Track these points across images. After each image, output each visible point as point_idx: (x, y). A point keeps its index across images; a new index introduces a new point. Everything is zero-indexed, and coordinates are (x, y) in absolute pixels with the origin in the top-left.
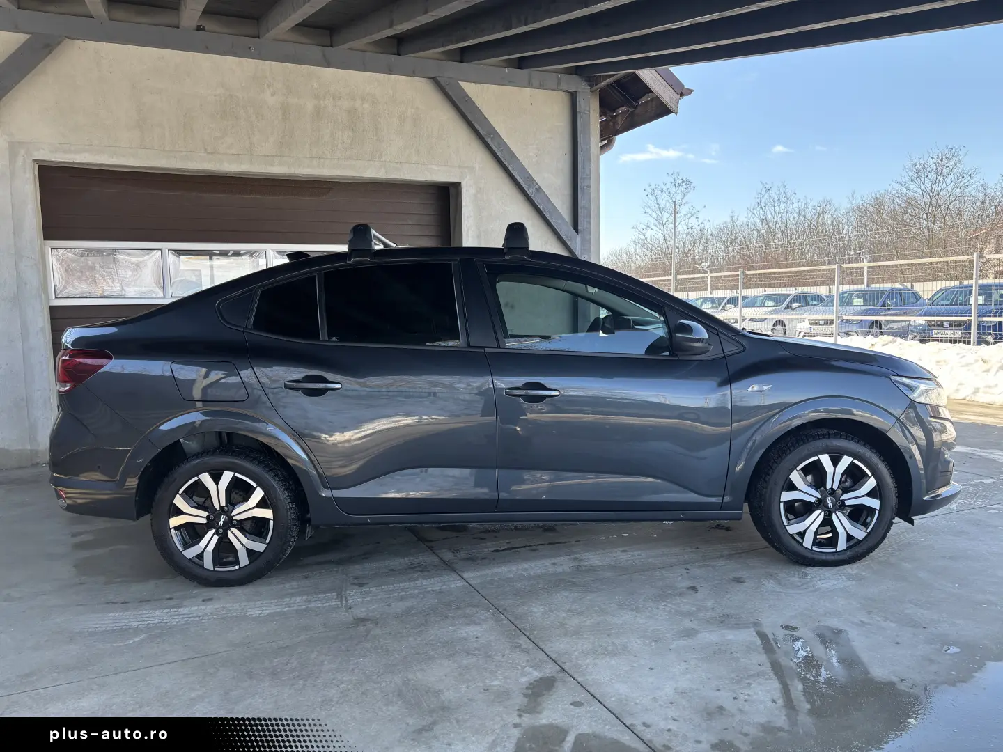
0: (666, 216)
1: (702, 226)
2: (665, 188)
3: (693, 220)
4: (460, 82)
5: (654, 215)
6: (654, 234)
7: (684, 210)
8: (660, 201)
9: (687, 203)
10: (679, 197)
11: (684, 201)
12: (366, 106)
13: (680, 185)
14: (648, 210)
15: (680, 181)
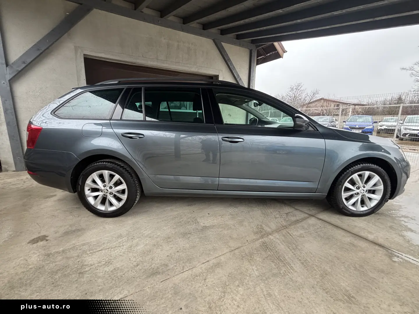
4: (221, 42)
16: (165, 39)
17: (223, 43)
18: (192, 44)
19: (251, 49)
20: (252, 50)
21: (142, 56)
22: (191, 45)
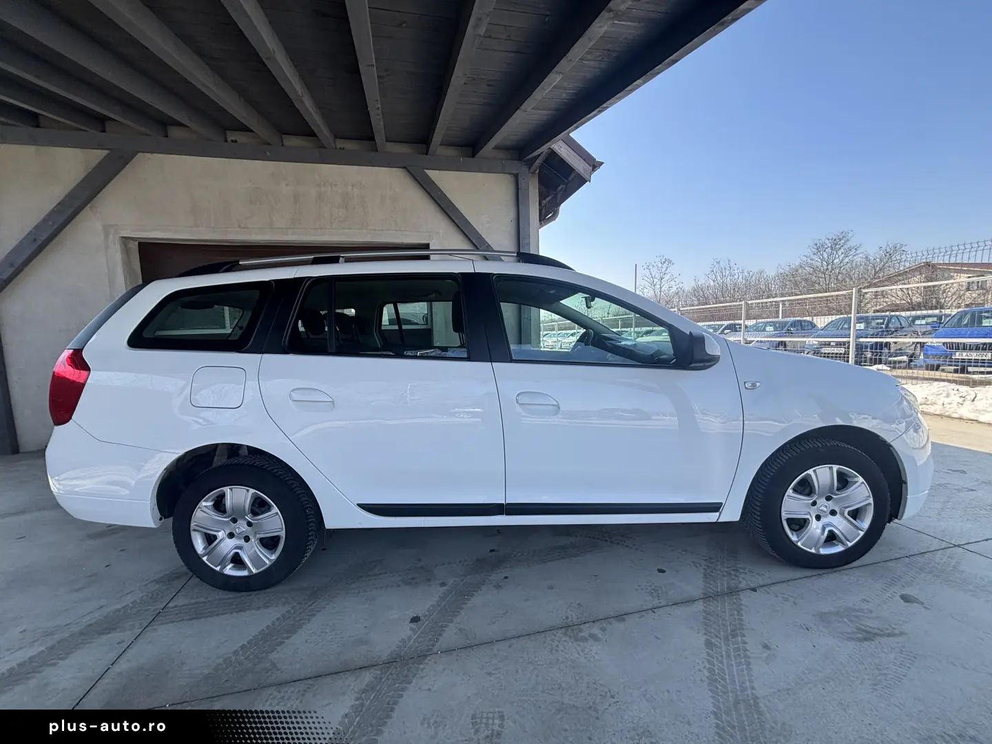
1: (678, 287)
2: (655, 265)
3: (673, 283)
4: (425, 171)
7: (667, 277)
10: (664, 269)
11: (667, 272)
12: (355, 190)
15: (664, 260)
17: (427, 171)
18: (353, 186)
19: (516, 172)
20: (518, 174)
21: (237, 226)
22: (350, 188)
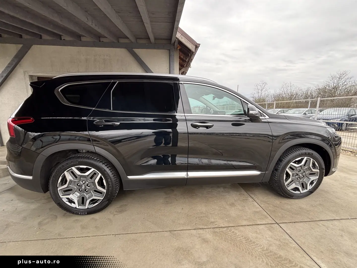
0: (259, 91)
1: (268, 93)
2: (260, 85)
3: (266, 92)
4: (133, 49)
5: (256, 91)
6: (256, 96)
7: (264, 90)
8: (258, 88)
9: (265, 88)
10: (263, 86)
11: (264, 87)
12: (108, 57)
13: (263, 84)
14: (255, 90)
15: (263, 83)
16: (83, 56)
19: (169, 49)
